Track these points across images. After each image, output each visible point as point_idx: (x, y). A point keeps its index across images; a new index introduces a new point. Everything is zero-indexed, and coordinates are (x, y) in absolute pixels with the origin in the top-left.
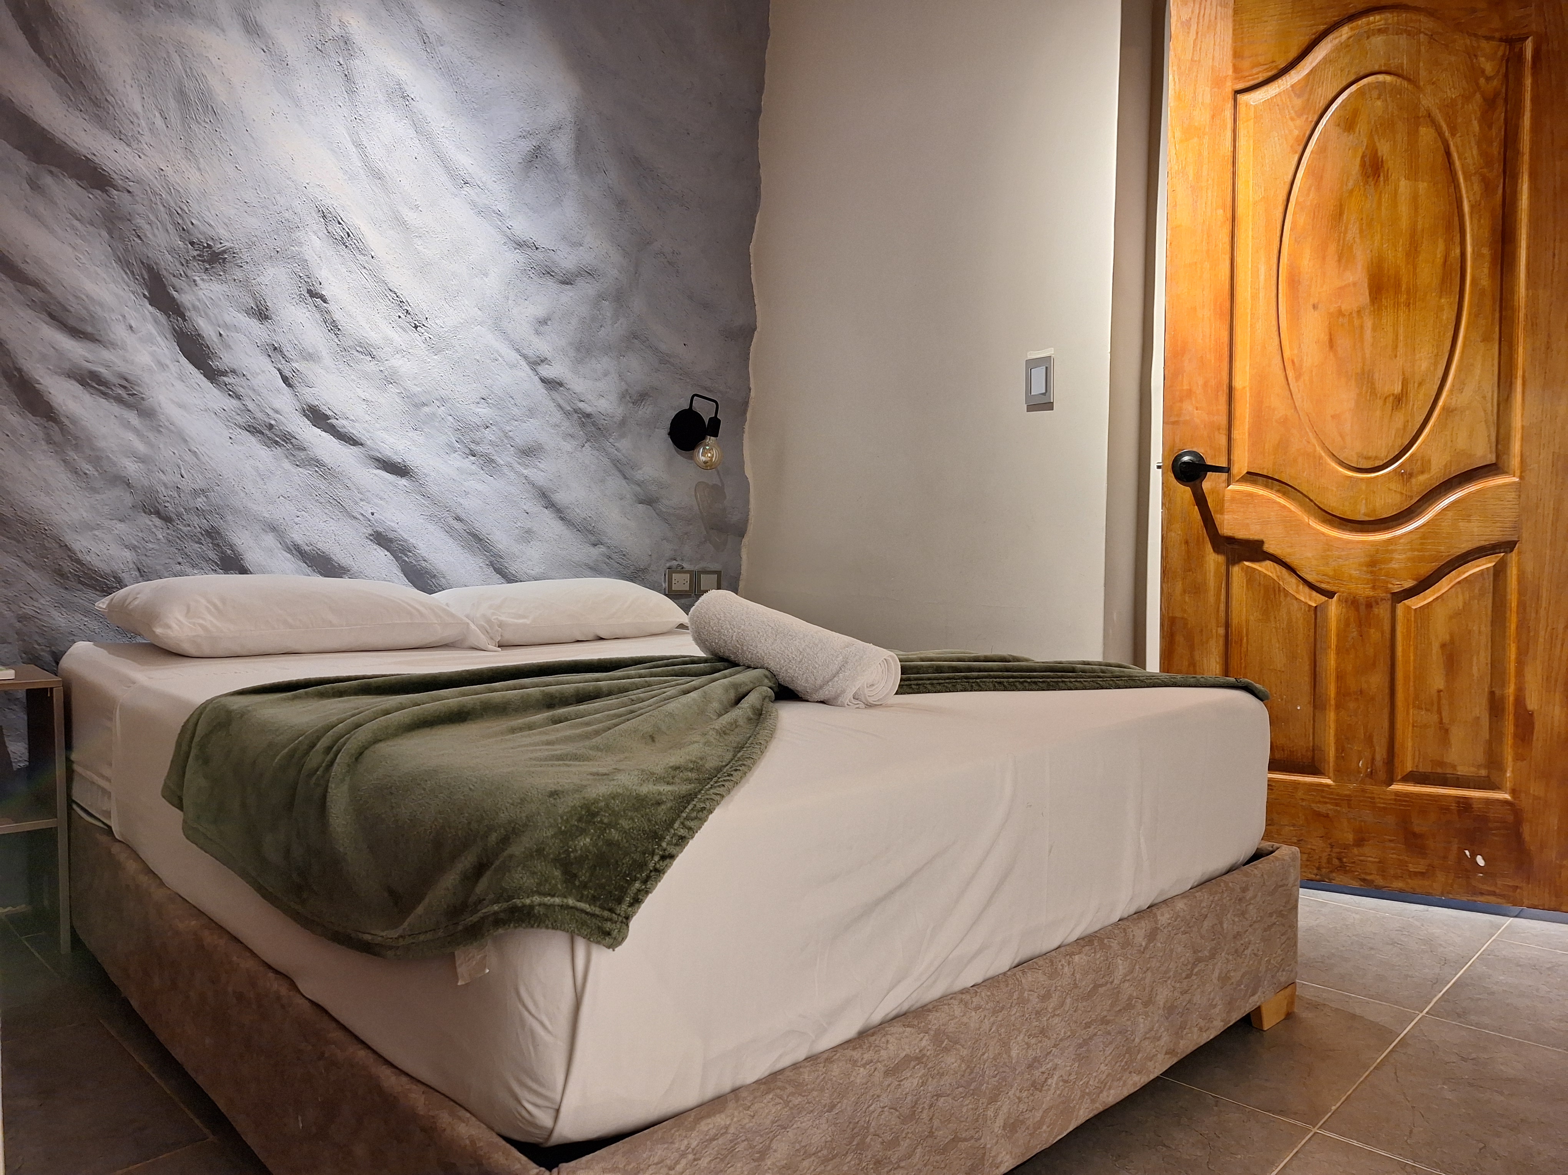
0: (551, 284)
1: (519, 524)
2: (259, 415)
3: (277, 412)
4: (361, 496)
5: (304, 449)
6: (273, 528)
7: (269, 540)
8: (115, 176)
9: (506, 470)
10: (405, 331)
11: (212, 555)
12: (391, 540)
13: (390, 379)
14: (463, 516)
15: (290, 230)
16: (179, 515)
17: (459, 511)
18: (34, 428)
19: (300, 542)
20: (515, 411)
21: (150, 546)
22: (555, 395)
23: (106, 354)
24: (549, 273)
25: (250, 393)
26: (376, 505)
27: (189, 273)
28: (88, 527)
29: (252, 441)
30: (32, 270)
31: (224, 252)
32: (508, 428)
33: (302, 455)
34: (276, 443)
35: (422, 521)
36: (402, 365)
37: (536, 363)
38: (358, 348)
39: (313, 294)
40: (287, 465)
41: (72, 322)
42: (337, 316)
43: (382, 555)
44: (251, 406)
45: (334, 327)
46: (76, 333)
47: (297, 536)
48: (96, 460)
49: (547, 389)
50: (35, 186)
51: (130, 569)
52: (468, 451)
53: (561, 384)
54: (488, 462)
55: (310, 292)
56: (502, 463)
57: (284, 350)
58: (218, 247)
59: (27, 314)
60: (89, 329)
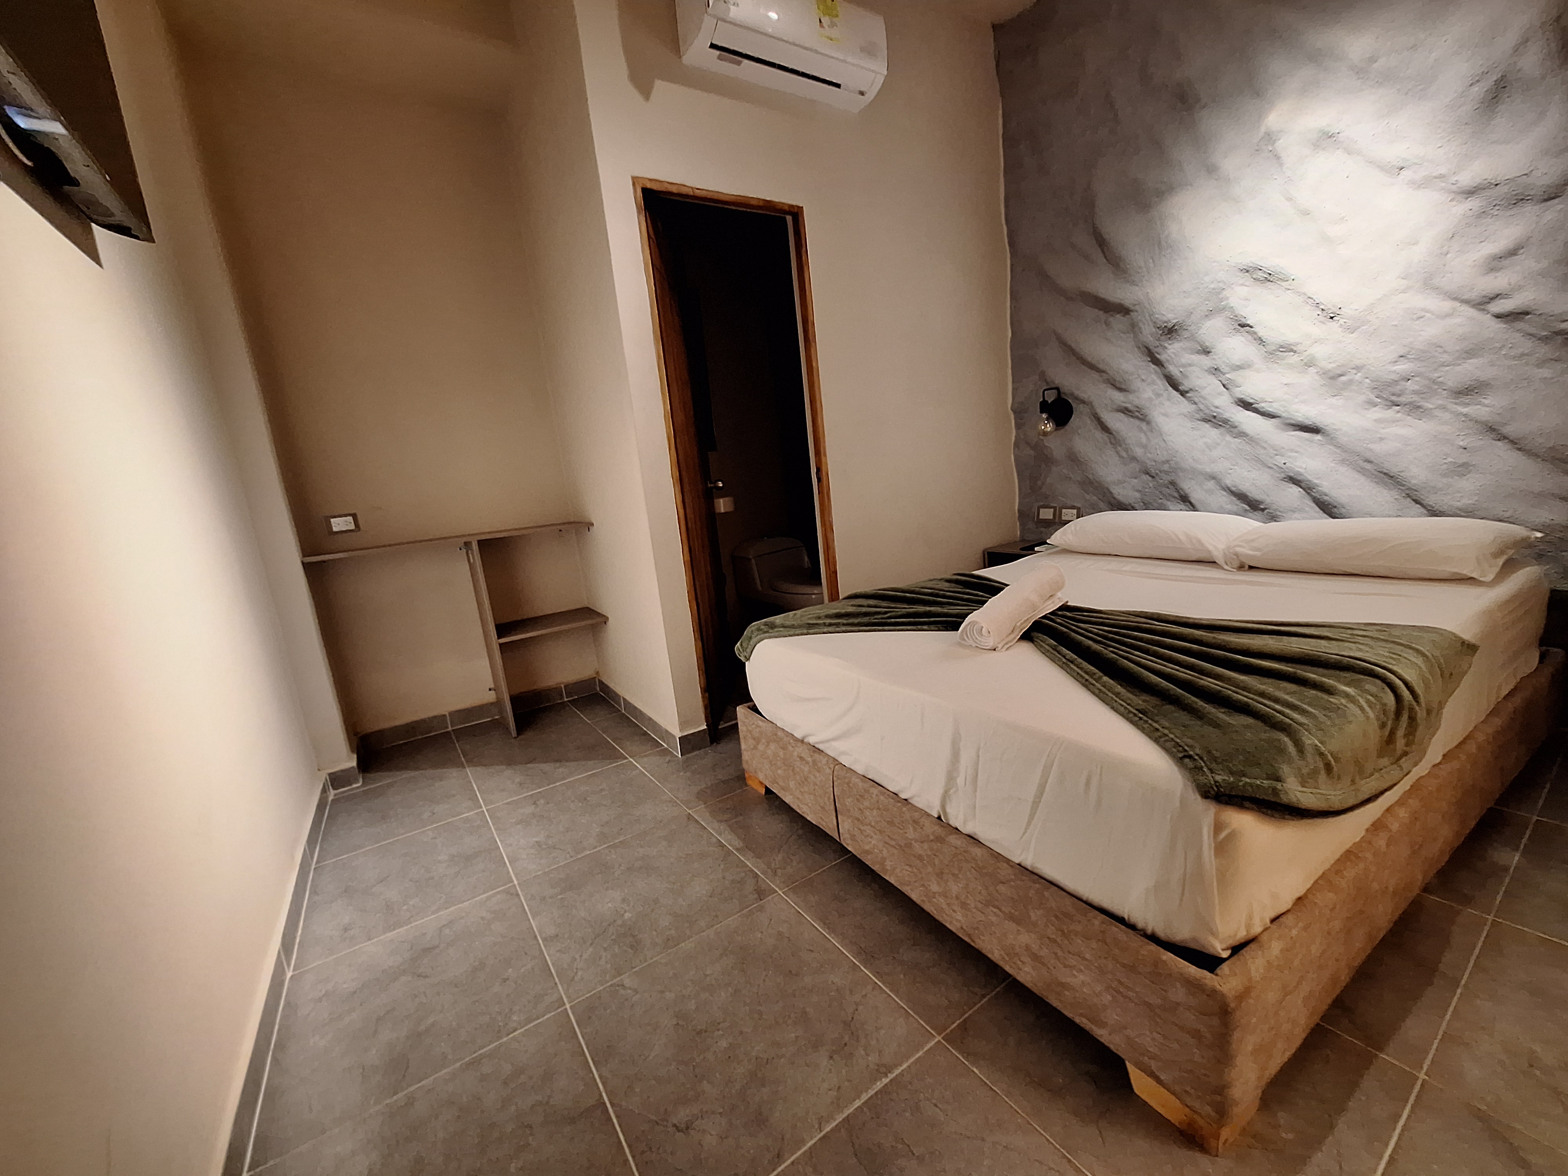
0: (1530, 210)
1: (1450, 460)
2: (1207, 411)
3: (1217, 407)
4: (1275, 452)
5: (1236, 427)
6: (1213, 477)
7: (1211, 484)
8: (1129, 306)
9: (1437, 413)
10: (1324, 323)
11: (1176, 495)
12: (1300, 481)
13: (1310, 364)
14: (1372, 459)
15: (1219, 293)
16: (1157, 474)
17: (1368, 455)
18: (1106, 438)
19: (1229, 485)
20: (1445, 358)
21: (1147, 490)
22: (1520, 325)
23: (1131, 397)
25: (1201, 400)
26: (1290, 457)
27: (1162, 343)
28: (1120, 482)
29: (1207, 426)
30: (1101, 366)
31: (1174, 326)
32: (1436, 375)
33: (1235, 430)
34: (1220, 425)
35: (1333, 465)
36: (1320, 352)
37: (1482, 303)
38: (1281, 349)
39: (1243, 326)
40: (1228, 438)
41: (1118, 385)
42: (1261, 332)
43: (1295, 490)
44: (1202, 407)
45: (1261, 341)
46: (1120, 390)
47: (1228, 482)
48: (1126, 450)
49: (1506, 323)
50: (1107, 324)
51: (1139, 502)
52: (1389, 403)
53: (1527, 313)
54: (1414, 409)
55: (1239, 325)
56: (1431, 406)
57: (1220, 368)
58: (1170, 325)
59: (1103, 386)
60: (1123, 387)
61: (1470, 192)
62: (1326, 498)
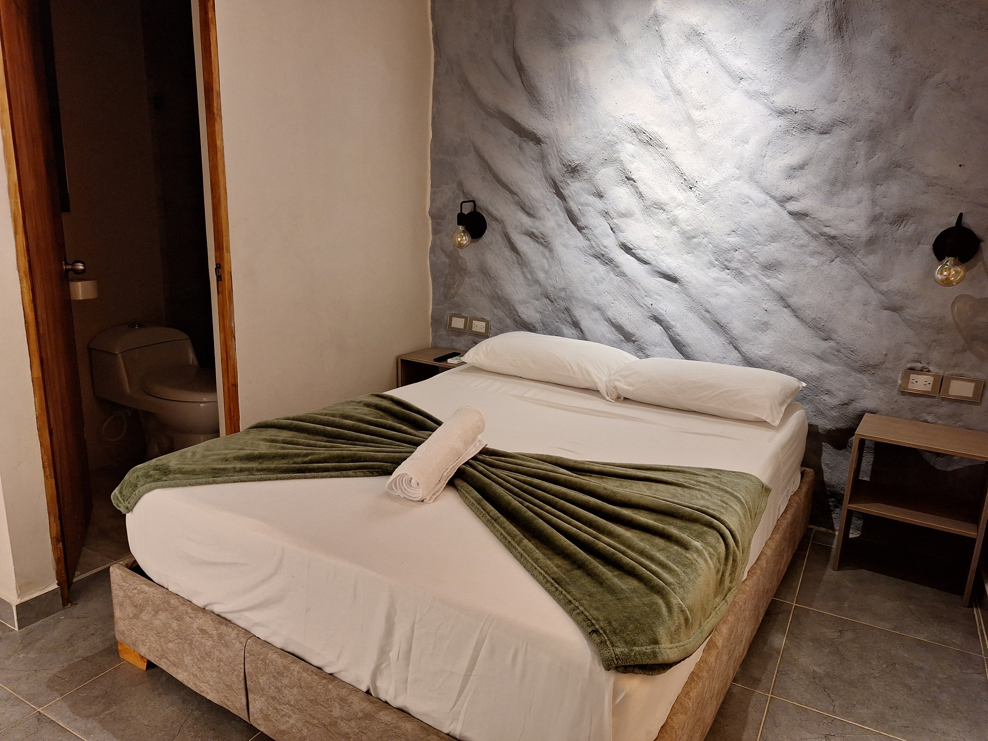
0: (813, 136)
1: (757, 318)
2: (597, 249)
3: (605, 247)
4: (646, 294)
5: (618, 267)
6: (598, 308)
7: (597, 314)
8: (541, 137)
9: (752, 279)
10: (685, 191)
11: (569, 320)
12: (661, 321)
13: (674, 222)
14: (710, 310)
15: (612, 146)
16: (555, 300)
17: (708, 306)
18: (514, 258)
19: (611, 317)
20: (759, 238)
21: (546, 312)
22: (802, 223)
23: (538, 223)
24: (809, 128)
25: (594, 238)
26: (656, 299)
27: (566, 180)
28: (524, 302)
29: (596, 262)
30: (515, 189)
31: (576, 166)
32: (753, 250)
33: (618, 270)
34: (607, 263)
35: (685, 311)
36: (681, 214)
37: (783, 201)
38: (655, 206)
39: (629, 179)
40: (612, 275)
41: (527, 209)
42: (642, 189)
43: (657, 328)
44: (594, 245)
45: (641, 195)
46: (529, 214)
47: (610, 314)
48: (531, 272)
49: (795, 219)
50: (521, 148)
51: (539, 322)
52: (723, 267)
53: (806, 215)
54: (738, 274)
55: (626, 177)
56: (748, 274)
57: (610, 213)
58: (573, 165)
59: (514, 208)
60: (532, 212)
61: (781, 113)
62: (678, 337)
